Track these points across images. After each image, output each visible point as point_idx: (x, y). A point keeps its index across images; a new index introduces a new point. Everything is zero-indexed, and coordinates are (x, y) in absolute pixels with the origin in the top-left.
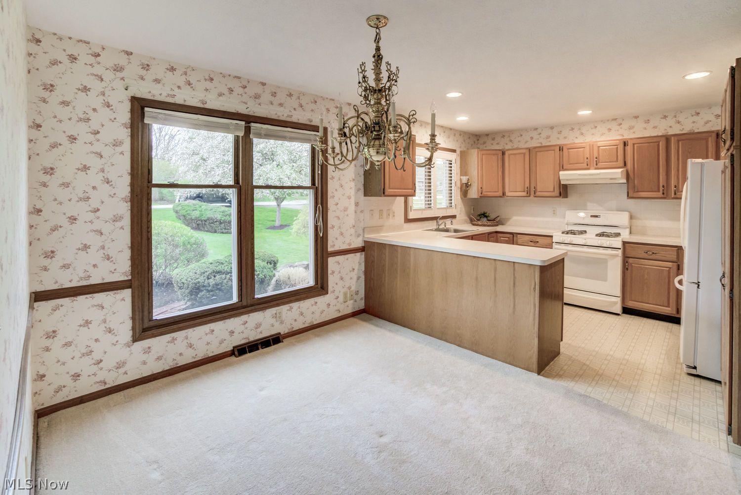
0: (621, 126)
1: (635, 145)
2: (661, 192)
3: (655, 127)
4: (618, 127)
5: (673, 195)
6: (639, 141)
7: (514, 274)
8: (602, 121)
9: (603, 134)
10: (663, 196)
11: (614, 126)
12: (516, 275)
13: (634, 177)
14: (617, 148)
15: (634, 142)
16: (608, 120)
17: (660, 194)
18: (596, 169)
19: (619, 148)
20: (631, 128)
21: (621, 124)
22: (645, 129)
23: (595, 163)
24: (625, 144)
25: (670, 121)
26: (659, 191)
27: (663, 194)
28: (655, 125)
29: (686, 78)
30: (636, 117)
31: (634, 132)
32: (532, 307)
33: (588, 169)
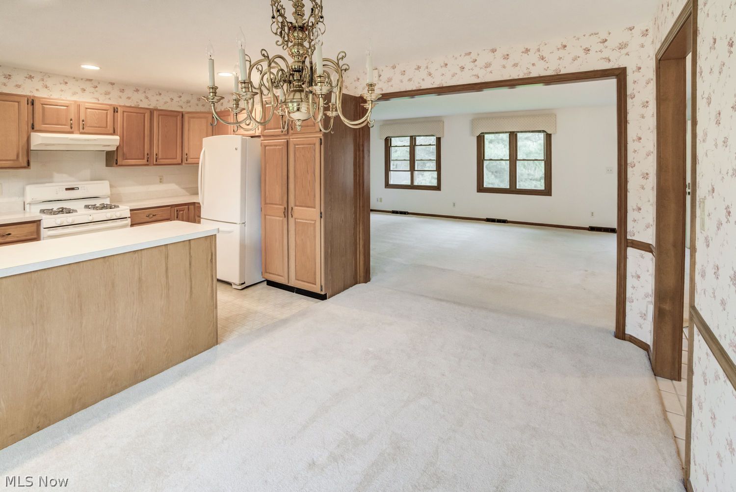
0: (96, 89)
1: (125, 114)
2: (146, 160)
3: (129, 98)
4: (93, 90)
5: (155, 162)
6: (128, 109)
7: (190, 253)
8: (74, 78)
9: (75, 93)
10: (147, 163)
11: (88, 86)
12: (192, 254)
13: (123, 146)
14: (107, 113)
15: (124, 110)
16: (82, 79)
17: (144, 162)
18: (81, 133)
19: (108, 113)
20: (107, 93)
21: (97, 87)
22: (120, 97)
23: (81, 127)
24: (115, 110)
25: (141, 96)
26: (144, 159)
27: (148, 161)
28: (129, 96)
29: (219, 74)
30: (113, 84)
31: (110, 99)
32: (210, 279)
33: (72, 133)
